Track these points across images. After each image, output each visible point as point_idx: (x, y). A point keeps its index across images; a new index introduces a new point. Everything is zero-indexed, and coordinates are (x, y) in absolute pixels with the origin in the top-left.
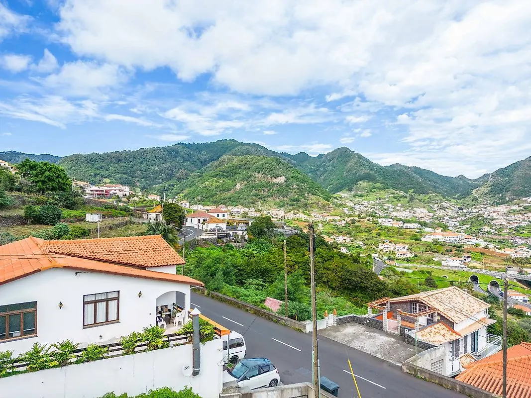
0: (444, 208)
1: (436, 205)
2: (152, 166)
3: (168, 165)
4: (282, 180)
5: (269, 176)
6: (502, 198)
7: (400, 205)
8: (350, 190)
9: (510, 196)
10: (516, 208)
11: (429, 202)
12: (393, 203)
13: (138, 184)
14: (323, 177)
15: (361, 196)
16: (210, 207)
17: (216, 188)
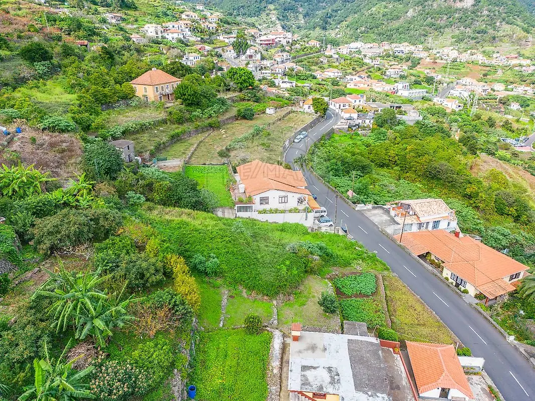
16: (372, 45)
17: (383, 16)
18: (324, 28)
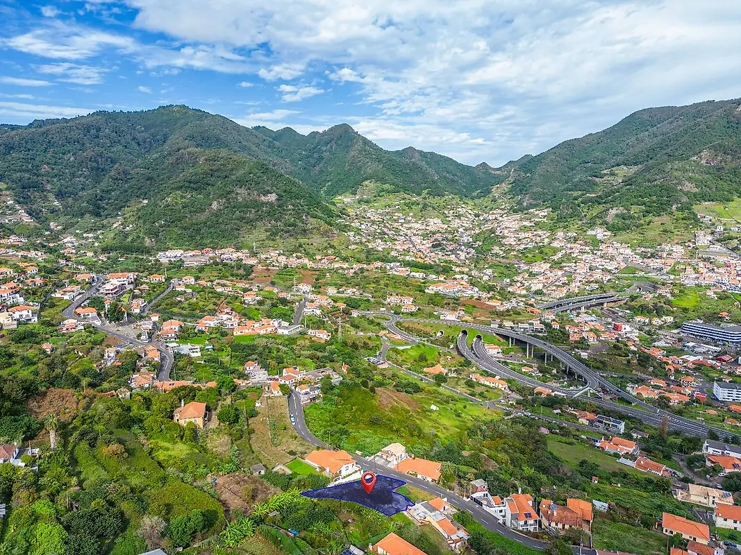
0: (459, 216)
1: (451, 212)
2: (64, 154)
3: (89, 153)
4: (272, 197)
5: (255, 193)
6: (519, 203)
7: (411, 214)
8: (354, 193)
9: (528, 200)
10: (527, 223)
11: (445, 207)
12: (404, 212)
13: (49, 187)
14: (317, 168)
15: (367, 202)
16: (193, 253)
17: (183, 207)
18: (98, 215)
